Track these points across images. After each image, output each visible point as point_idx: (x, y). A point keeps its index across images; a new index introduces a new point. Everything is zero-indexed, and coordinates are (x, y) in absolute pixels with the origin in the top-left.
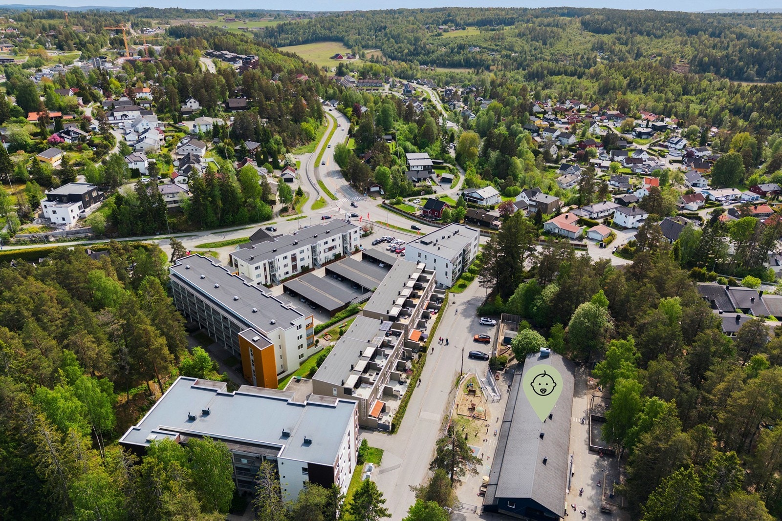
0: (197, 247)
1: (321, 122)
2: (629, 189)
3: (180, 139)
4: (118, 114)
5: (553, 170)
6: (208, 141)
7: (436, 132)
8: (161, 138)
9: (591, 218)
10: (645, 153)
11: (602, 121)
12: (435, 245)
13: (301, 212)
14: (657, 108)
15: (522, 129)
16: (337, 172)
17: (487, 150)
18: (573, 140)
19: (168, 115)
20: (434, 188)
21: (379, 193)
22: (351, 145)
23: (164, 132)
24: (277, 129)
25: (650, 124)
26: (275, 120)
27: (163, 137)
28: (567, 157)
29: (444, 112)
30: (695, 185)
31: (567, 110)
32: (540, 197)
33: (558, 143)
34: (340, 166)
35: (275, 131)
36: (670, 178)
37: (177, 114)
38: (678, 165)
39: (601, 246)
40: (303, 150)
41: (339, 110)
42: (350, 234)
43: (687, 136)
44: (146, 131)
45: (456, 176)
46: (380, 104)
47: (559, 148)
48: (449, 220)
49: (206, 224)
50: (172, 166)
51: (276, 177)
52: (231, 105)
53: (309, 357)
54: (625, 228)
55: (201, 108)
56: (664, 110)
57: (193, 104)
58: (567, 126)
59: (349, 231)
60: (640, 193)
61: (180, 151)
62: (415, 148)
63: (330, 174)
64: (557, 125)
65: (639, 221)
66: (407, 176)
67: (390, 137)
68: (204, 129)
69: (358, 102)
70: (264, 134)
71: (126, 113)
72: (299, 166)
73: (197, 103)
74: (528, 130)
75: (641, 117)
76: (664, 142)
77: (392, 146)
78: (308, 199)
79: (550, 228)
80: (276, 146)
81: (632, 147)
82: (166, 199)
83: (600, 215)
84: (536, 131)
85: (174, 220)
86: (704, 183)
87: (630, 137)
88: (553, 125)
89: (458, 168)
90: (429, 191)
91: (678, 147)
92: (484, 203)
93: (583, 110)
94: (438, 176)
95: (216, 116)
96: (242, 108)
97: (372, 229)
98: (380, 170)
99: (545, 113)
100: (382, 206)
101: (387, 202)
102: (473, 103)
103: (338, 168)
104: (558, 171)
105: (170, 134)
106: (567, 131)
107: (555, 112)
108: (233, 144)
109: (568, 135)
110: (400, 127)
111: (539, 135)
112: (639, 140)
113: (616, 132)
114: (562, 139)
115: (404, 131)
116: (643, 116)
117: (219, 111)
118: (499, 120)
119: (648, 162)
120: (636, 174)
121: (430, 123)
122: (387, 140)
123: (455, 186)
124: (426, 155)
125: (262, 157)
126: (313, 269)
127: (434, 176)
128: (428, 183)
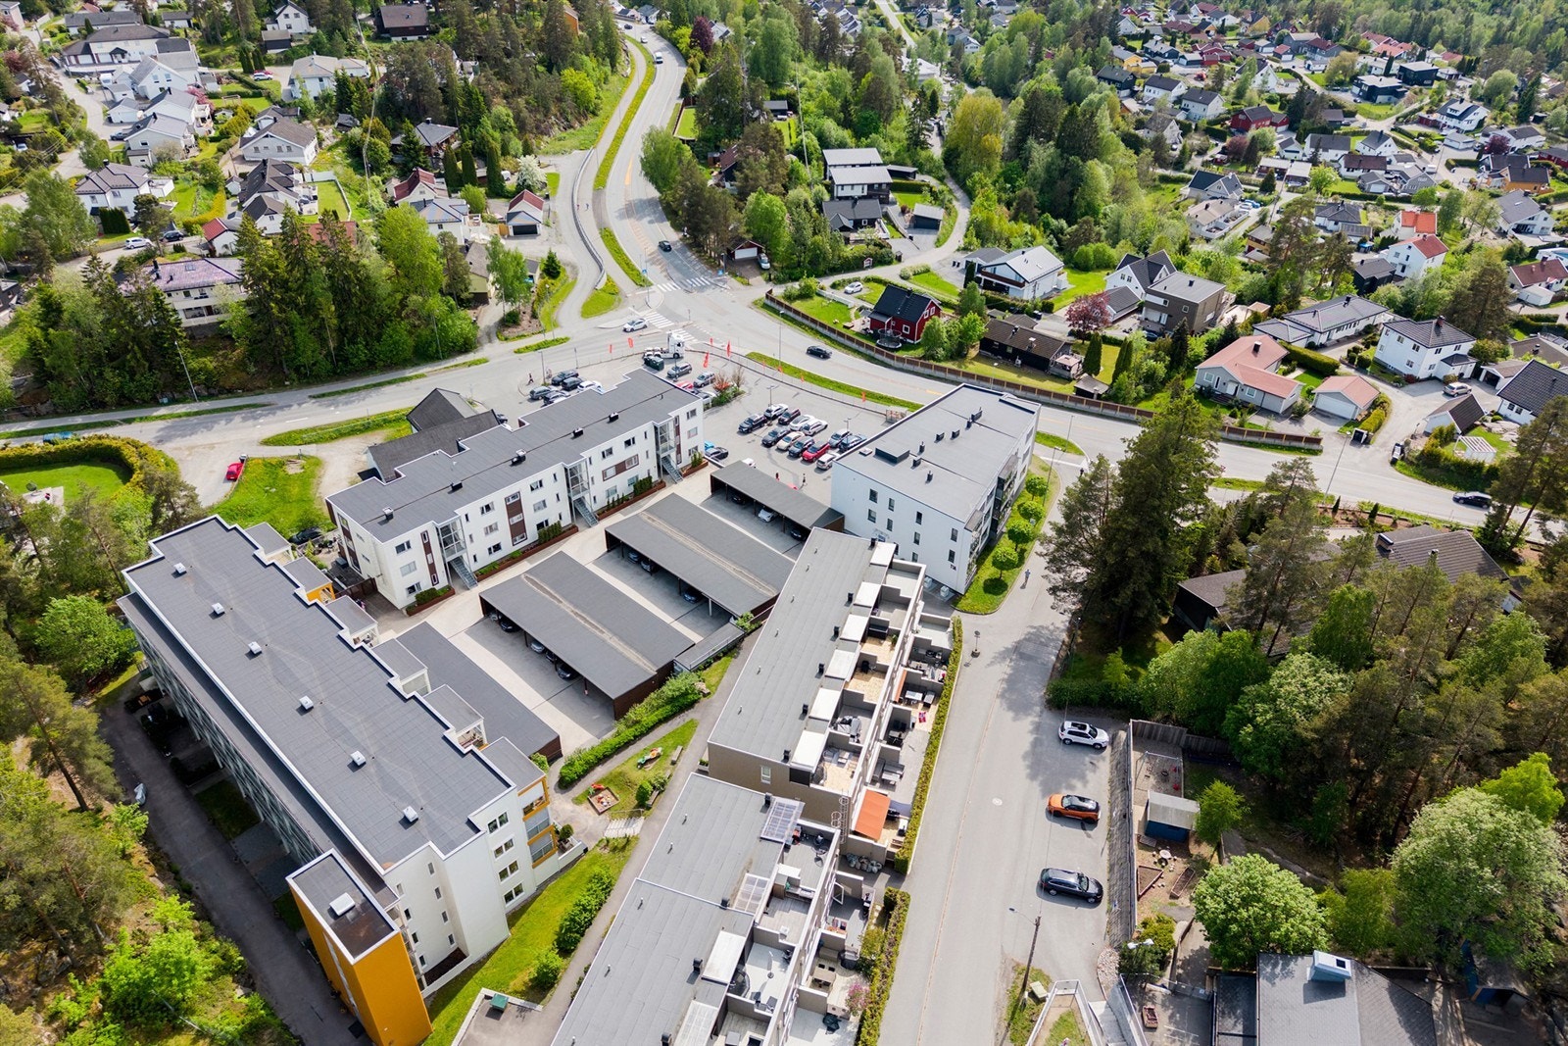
0: (267, 442)
1: (613, 66)
2: (1363, 241)
3: (252, 116)
4: (102, 49)
5: (1171, 186)
6: (323, 122)
7: (896, 90)
8: (201, 114)
9: (1311, 346)
10: (1390, 141)
11: (1278, 56)
12: (916, 464)
13: (555, 325)
14: (1397, 22)
15: (1093, 79)
16: (651, 202)
17: (1024, 140)
18: (1218, 107)
19: (231, 49)
20: (897, 245)
21: (755, 262)
22: (688, 127)
23: (213, 96)
24: (502, 86)
25: (1396, 66)
26: (497, 62)
27: (207, 113)
28: (1201, 152)
29: (905, 35)
30: (1521, 229)
31: (1196, 30)
32: (1173, 284)
33: (1181, 116)
34: (658, 188)
35: (496, 92)
36: (1464, 211)
37: (252, 46)
38: (1468, 173)
39: (1358, 439)
40: (568, 143)
41: (662, 33)
42: (677, 420)
43: (1487, 99)
44: (165, 92)
45: (949, 211)
46: (758, 18)
47: (1185, 129)
48: (941, 352)
49: (297, 370)
50: (221, 195)
51: (493, 222)
52: (387, 25)
53: (542, 887)
54: (1411, 380)
55: (314, 30)
56: (1413, 27)
57: (292, 20)
58: (1199, 70)
59: (673, 414)
60: (1397, 255)
61: (248, 151)
62: (846, 134)
63: (633, 210)
64: (1176, 70)
65: (1449, 361)
66: (829, 215)
67: (783, 105)
68: (314, 89)
69: (705, 13)
70: (468, 104)
71: (121, 45)
72: (555, 188)
73: (304, 18)
74: (1110, 81)
75: (1369, 47)
76: (1430, 112)
77: (787, 128)
78: (573, 284)
79: (1213, 382)
80: (497, 135)
81: (1354, 126)
82: (179, 303)
83: (1336, 336)
84: (1128, 85)
85: (209, 362)
86: (1545, 224)
87: (1347, 98)
88: (1164, 69)
89: (951, 185)
90: (883, 258)
91: (1464, 125)
92: (1026, 294)
93: (1232, 28)
94: (904, 211)
95: (351, 52)
96: (418, 31)
97: (738, 380)
98: (758, 202)
99: (1146, 37)
100: (765, 306)
101: (778, 291)
102: (974, 13)
103: (653, 193)
104: (1185, 190)
105: (230, 102)
106: (1200, 85)
107: (1171, 34)
108: (386, 131)
109: (1204, 96)
110: (808, 77)
111: (1133, 94)
112: (1367, 106)
113: (1314, 86)
114: (1191, 105)
115: (820, 90)
116: (1375, 47)
117: (358, 38)
118: (1037, 57)
119: (1396, 166)
120: (1372, 197)
121: (881, 70)
122: (776, 112)
123: (946, 237)
124: (872, 155)
125: (459, 164)
126: (573, 530)
127: (893, 211)
128: (881, 232)
